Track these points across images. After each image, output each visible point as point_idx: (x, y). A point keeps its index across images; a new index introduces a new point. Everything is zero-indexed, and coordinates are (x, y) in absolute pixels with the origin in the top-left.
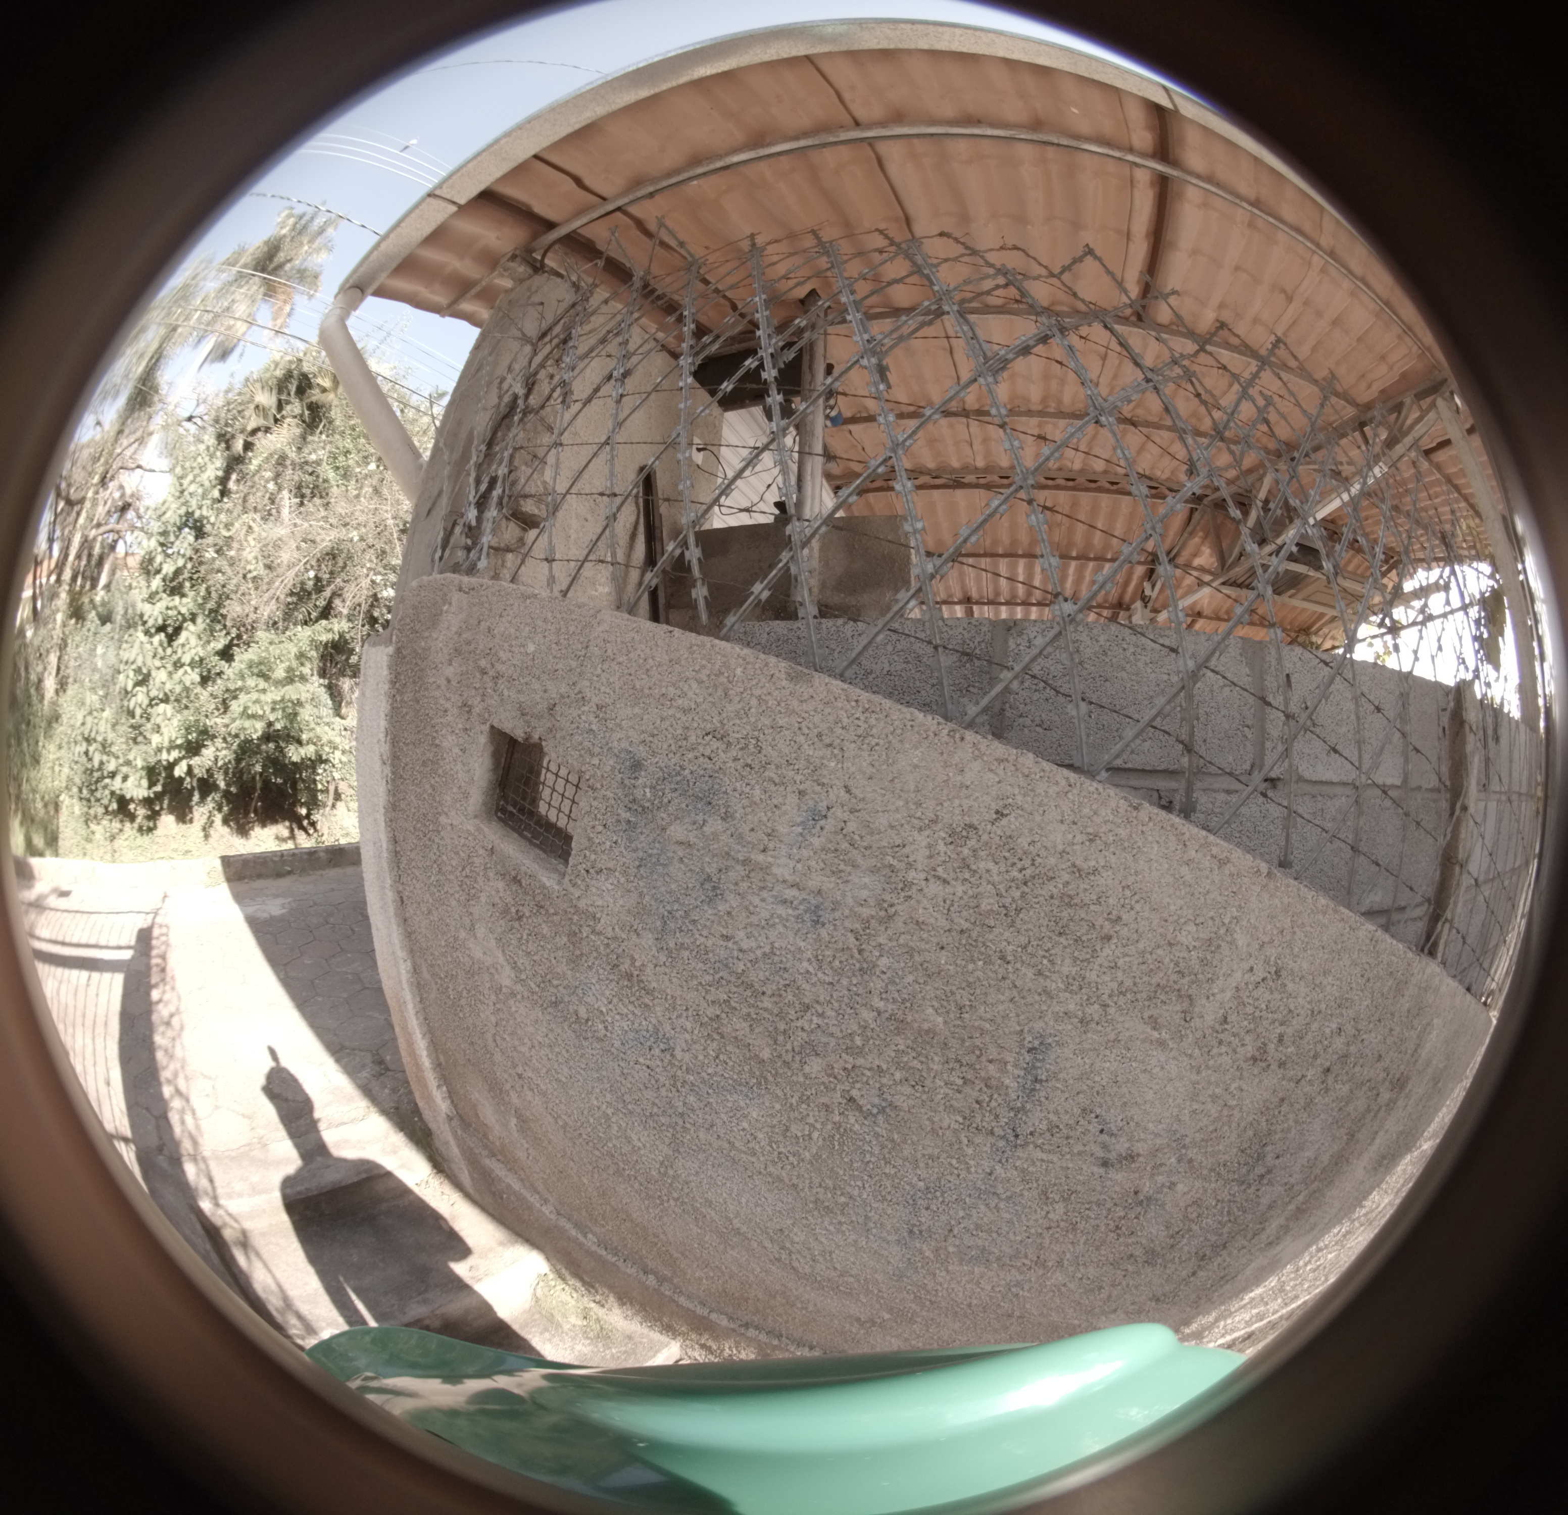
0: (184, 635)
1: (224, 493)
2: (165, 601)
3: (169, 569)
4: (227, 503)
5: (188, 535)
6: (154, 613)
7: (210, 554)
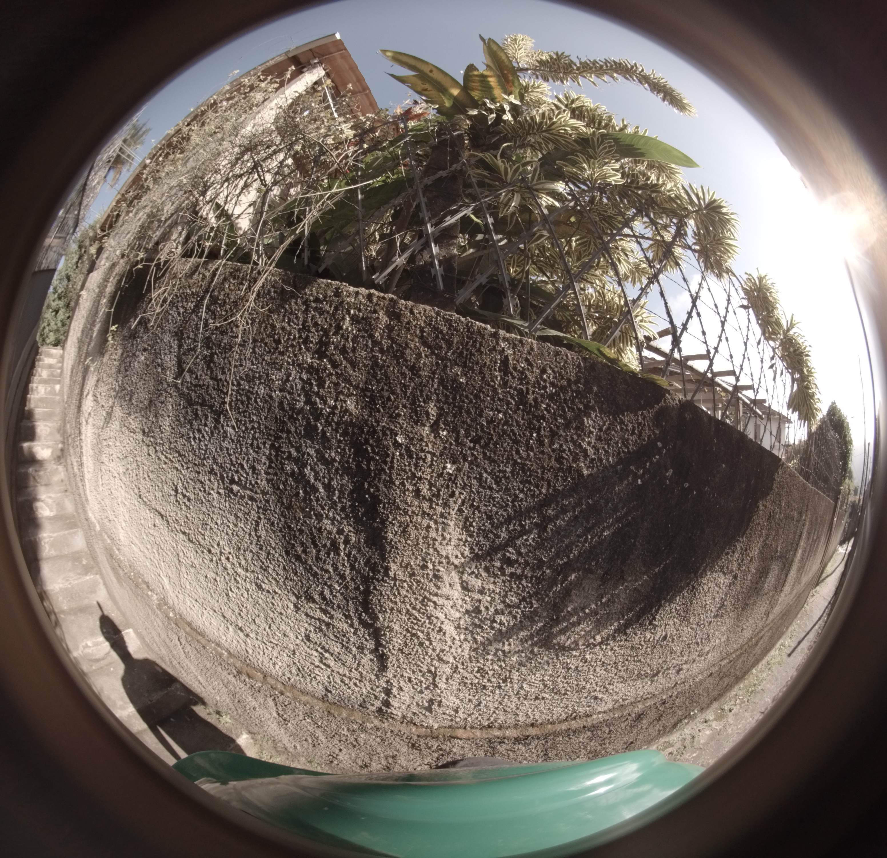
0: (60, 312)
1: (77, 267)
2: (57, 302)
3: (60, 291)
4: (77, 271)
5: (65, 282)
6: (54, 304)
7: (70, 286)
